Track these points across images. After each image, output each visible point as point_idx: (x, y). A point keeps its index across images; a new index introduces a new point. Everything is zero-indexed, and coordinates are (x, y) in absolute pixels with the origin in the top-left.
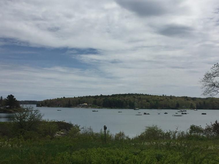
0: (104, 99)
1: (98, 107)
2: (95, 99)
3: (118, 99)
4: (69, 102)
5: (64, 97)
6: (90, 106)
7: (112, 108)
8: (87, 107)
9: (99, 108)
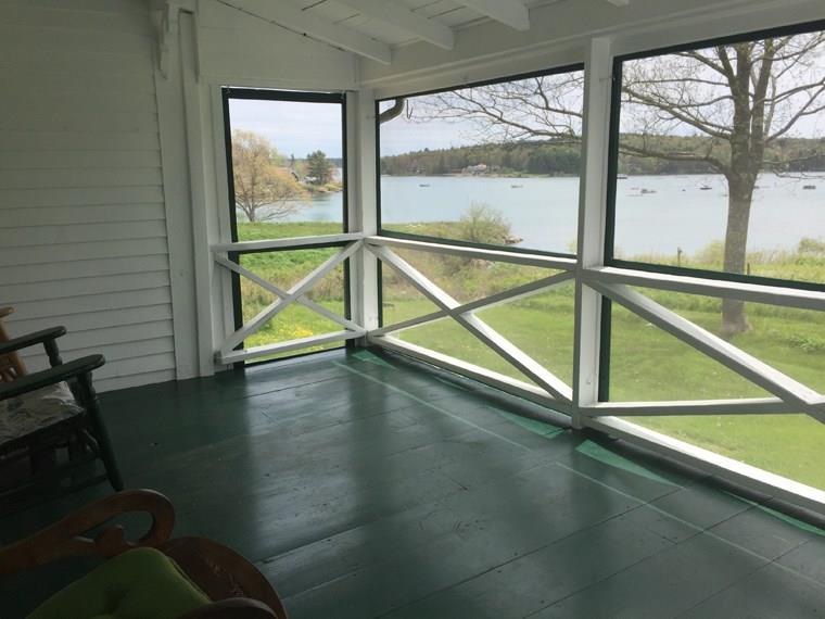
0: (530, 151)
1: (517, 173)
2: (505, 152)
3: (568, 151)
4: (442, 162)
5: (426, 149)
6: (495, 170)
7: (552, 176)
8: (488, 173)
9: (520, 176)
